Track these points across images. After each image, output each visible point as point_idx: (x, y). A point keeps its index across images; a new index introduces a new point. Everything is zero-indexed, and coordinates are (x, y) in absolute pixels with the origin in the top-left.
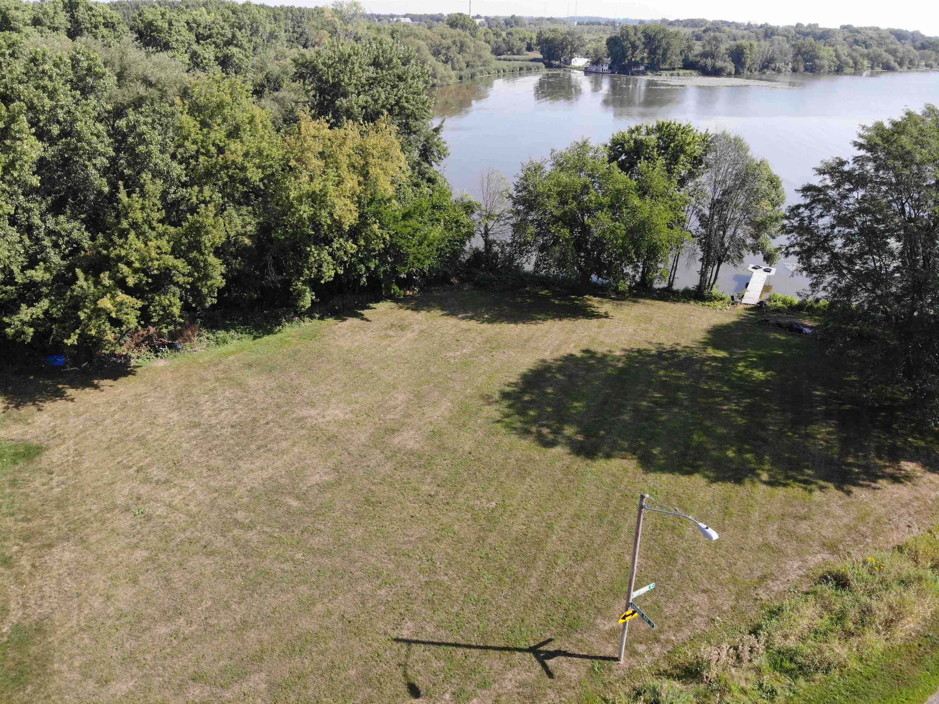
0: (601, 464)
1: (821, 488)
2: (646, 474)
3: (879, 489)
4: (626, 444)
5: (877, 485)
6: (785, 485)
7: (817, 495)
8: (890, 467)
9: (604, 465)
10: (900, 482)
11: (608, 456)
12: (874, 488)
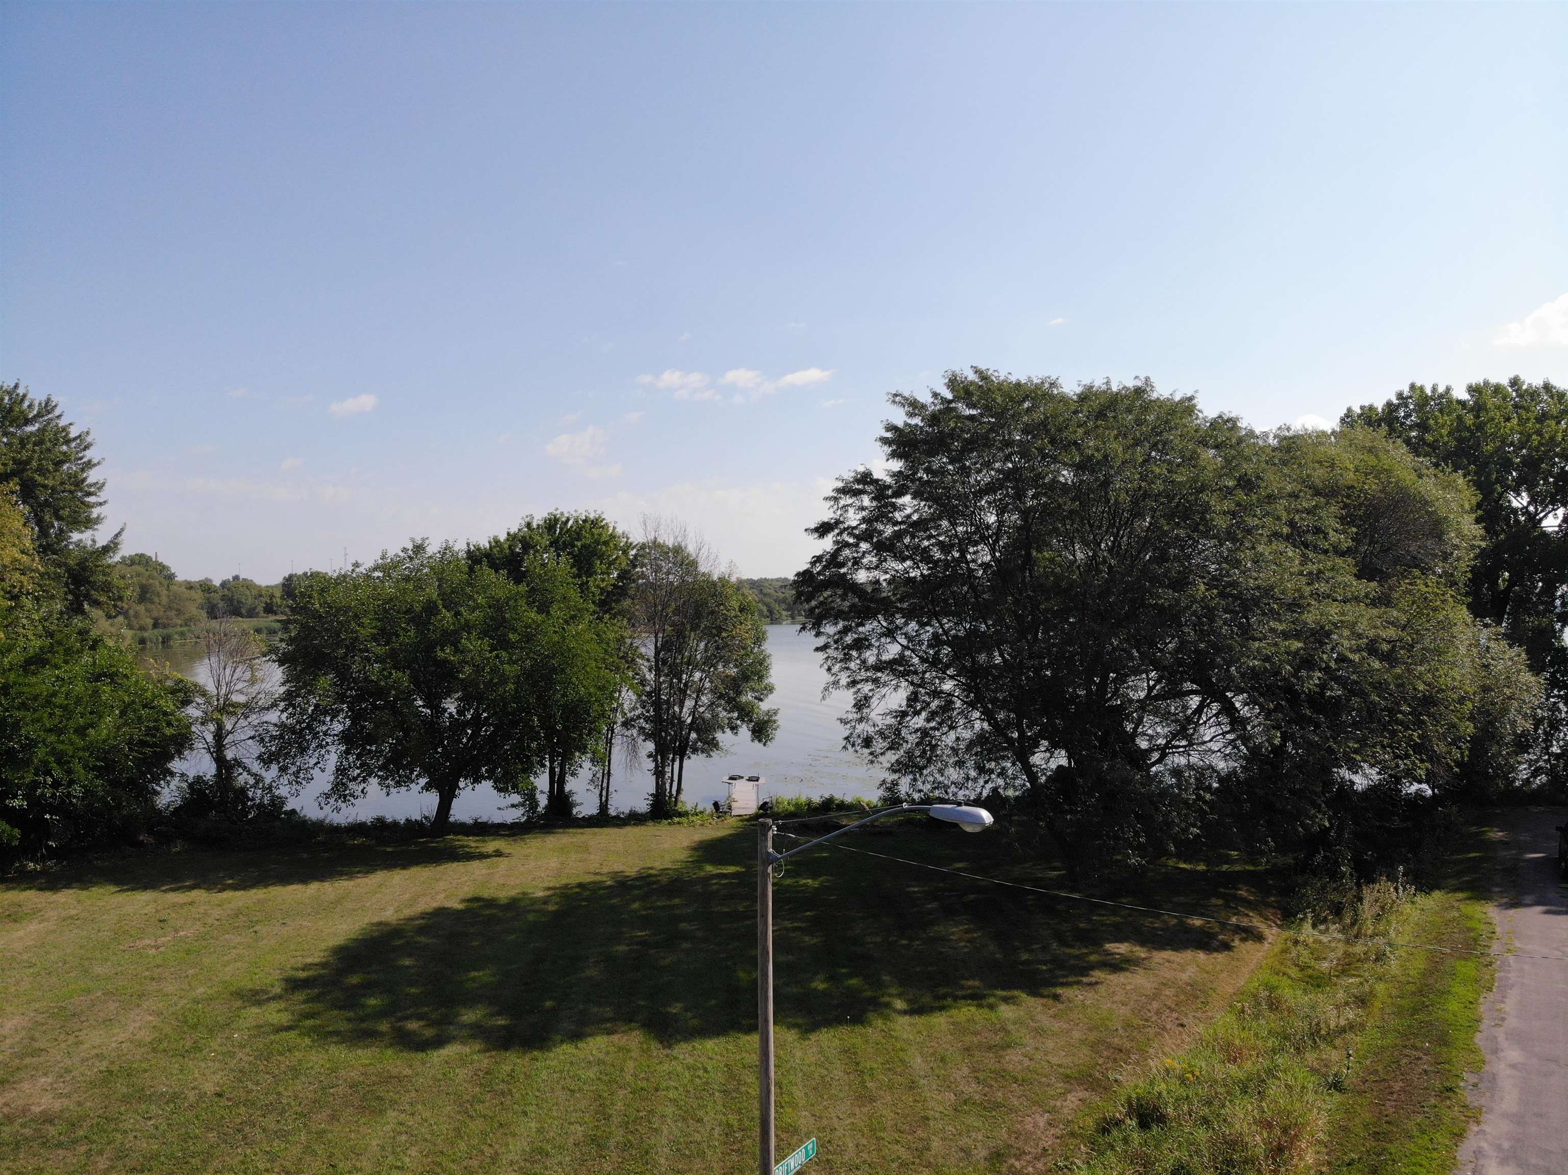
0: (564, 1052)
1: (1006, 1000)
2: (670, 1047)
3: (1097, 983)
4: (608, 1012)
5: (1093, 980)
6: (942, 1008)
7: (1006, 1011)
8: (1092, 953)
9: (574, 1051)
10: (1122, 969)
11: (576, 1036)
12: (1090, 984)
